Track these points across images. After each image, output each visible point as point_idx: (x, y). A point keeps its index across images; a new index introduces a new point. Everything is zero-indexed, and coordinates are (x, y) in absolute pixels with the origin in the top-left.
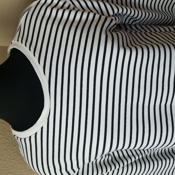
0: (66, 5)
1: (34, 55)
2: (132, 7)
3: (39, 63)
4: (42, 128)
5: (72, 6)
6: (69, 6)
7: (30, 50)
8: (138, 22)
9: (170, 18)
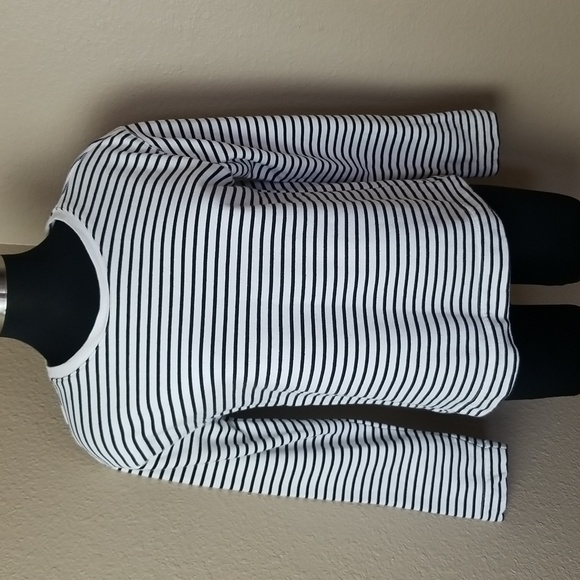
0: (144, 147)
1: (87, 226)
2: (279, 151)
3: (94, 237)
4: (97, 348)
5: (154, 148)
6: (149, 149)
7: (80, 218)
8: (282, 175)
9: (351, 169)
